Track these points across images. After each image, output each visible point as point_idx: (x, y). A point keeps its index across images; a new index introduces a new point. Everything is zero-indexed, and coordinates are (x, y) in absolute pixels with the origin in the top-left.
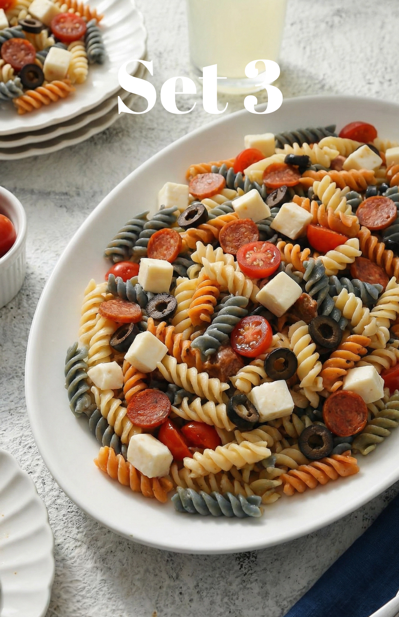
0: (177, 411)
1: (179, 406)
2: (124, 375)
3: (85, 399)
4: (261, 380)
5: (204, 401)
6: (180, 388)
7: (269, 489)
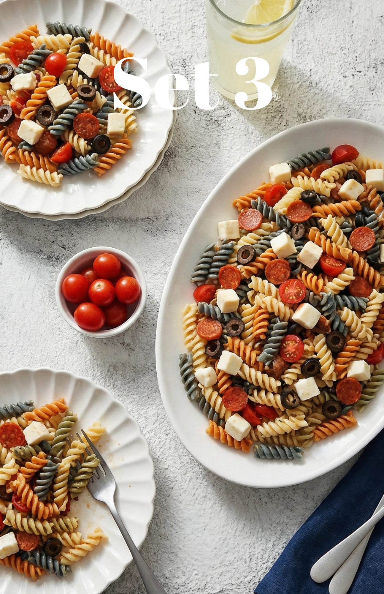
0: (251, 398)
1: (252, 395)
2: (217, 375)
3: (197, 392)
4: (299, 378)
5: (267, 392)
6: (252, 384)
7: (306, 440)
